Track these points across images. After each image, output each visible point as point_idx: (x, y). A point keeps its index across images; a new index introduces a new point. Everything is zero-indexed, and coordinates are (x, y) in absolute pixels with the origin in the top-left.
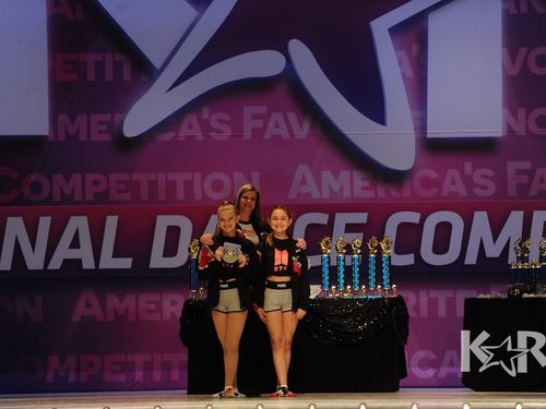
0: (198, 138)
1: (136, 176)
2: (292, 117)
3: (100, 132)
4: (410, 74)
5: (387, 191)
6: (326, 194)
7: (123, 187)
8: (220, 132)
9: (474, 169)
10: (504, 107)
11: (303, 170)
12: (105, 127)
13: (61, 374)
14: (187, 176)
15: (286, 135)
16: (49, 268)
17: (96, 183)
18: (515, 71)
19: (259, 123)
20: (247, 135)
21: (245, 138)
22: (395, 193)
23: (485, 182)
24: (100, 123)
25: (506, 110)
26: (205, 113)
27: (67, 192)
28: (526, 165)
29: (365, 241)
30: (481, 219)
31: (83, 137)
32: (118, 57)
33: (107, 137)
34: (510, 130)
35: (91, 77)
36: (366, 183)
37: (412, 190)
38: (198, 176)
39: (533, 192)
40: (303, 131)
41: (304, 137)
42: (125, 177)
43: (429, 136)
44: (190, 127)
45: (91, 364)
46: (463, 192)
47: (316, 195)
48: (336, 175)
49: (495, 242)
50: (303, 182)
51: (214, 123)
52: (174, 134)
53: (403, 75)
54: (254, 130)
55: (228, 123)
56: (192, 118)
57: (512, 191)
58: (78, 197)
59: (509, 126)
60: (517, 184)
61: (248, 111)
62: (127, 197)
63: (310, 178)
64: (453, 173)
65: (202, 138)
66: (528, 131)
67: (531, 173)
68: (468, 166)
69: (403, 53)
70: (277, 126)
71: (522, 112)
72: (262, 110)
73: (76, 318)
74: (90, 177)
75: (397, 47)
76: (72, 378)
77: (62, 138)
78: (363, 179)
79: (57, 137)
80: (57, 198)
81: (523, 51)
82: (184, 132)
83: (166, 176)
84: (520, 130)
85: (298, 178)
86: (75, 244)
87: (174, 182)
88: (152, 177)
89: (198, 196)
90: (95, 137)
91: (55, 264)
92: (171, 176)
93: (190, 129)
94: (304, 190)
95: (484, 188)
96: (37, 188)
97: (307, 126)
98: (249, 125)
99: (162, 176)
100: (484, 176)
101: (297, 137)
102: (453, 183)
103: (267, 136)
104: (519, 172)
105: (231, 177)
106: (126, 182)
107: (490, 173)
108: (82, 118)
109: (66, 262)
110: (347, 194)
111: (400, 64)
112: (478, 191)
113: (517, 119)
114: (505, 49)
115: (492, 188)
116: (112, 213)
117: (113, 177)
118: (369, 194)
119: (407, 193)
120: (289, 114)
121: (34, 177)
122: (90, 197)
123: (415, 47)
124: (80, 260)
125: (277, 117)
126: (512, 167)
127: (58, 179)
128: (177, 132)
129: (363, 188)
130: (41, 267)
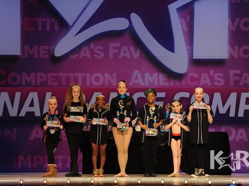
0: (89, 57)
1: (60, 74)
2: (132, 48)
3: (44, 54)
4: (186, 29)
5: (175, 83)
6: (147, 84)
7: (54, 79)
8: (99, 54)
9: (214, 73)
10: (228, 45)
11: (136, 73)
12: (46, 52)
13: (24, 164)
14: (84, 75)
15: (129, 57)
16: (19, 116)
17: (42, 77)
18: (234, 29)
19: (116, 51)
20: (111, 56)
21: (110, 57)
22: (178, 84)
23: (219, 79)
24: (44, 50)
25: (230, 47)
26: (92, 46)
27: (28, 81)
28: (239, 72)
29: (164, 105)
30: (217, 96)
31: (36, 56)
32: (53, 20)
33: (47, 56)
34: (231, 55)
35: (40, 29)
36: (165, 79)
37: (186, 83)
38: (88, 75)
39: (241, 84)
40: (137, 55)
41: (137, 58)
42: (55, 74)
43: (194, 58)
44: (85, 52)
45: (38, 160)
46: (209, 84)
47: (142, 84)
48: (151, 75)
49: (223, 106)
50: (136, 78)
51: (96, 50)
52: (77, 56)
53: (183, 30)
54: (114, 54)
55: (102, 50)
56: (86, 48)
57: (232, 84)
58: (33, 83)
59: (230, 53)
60: (234, 81)
61: (112, 45)
62: (56, 84)
63: (139, 76)
64: (205, 75)
65: (90, 57)
66: (239, 56)
67: (240, 75)
68: (212, 72)
69: (183, 20)
70: (125, 52)
71: (237, 48)
72: (118, 45)
73: (32, 138)
74: (39, 74)
75: (180, 17)
76: (29, 166)
77: (26, 56)
78: (163, 77)
79: (24, 56)
80: (24, 83)
81: (238, 20)
82: (82, 54)
83: (74, 75)
84: (236, 56)
85: (134, 76)
86: (32, 105)
87: (77, 77)
88: (67, 75)
89: (88, 84)
90: (41, 56)
91: (22, 114)
92: (76, 75)
93: (85, 53)
94: (137, 81)
95: (219, 82)
96: (14, 79)
97: (138, 53)
98: (112, 52)
99: (72, 74)
100: (219, 77)
101: (134, 58)
102: (205, 79)
103: (120, 57)
104: (235, 75)
105: (104, 75)
106: (56, 77)
107: (222, 75)
108: (35, 47)
109: (27, 113)
110: (156, 84)
111: (182, 25)
112: (216, 83)
113: (234, 51)
114: (230, 19)
115: (222, 82)
116: (49, 91)
117: (50, 75)
118: (167, 84)
119: (184, 84)
120: (130, 47)
121: (13, 74)
122: (38, 84)
123: (188, 17)
124: (34, 112)
125: (125, 48)
126: (232, 72)
127: (24, 75)
128: (79, 54)
129: (164, 81)
130: (16, 115)
